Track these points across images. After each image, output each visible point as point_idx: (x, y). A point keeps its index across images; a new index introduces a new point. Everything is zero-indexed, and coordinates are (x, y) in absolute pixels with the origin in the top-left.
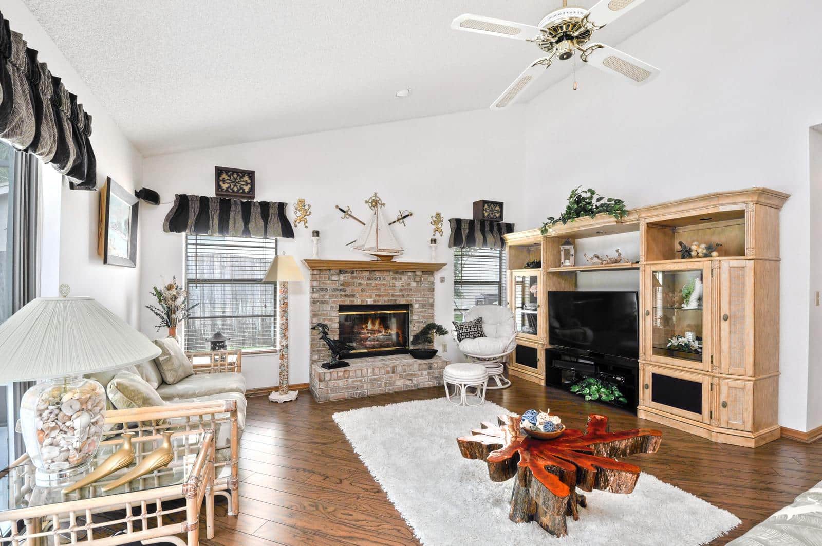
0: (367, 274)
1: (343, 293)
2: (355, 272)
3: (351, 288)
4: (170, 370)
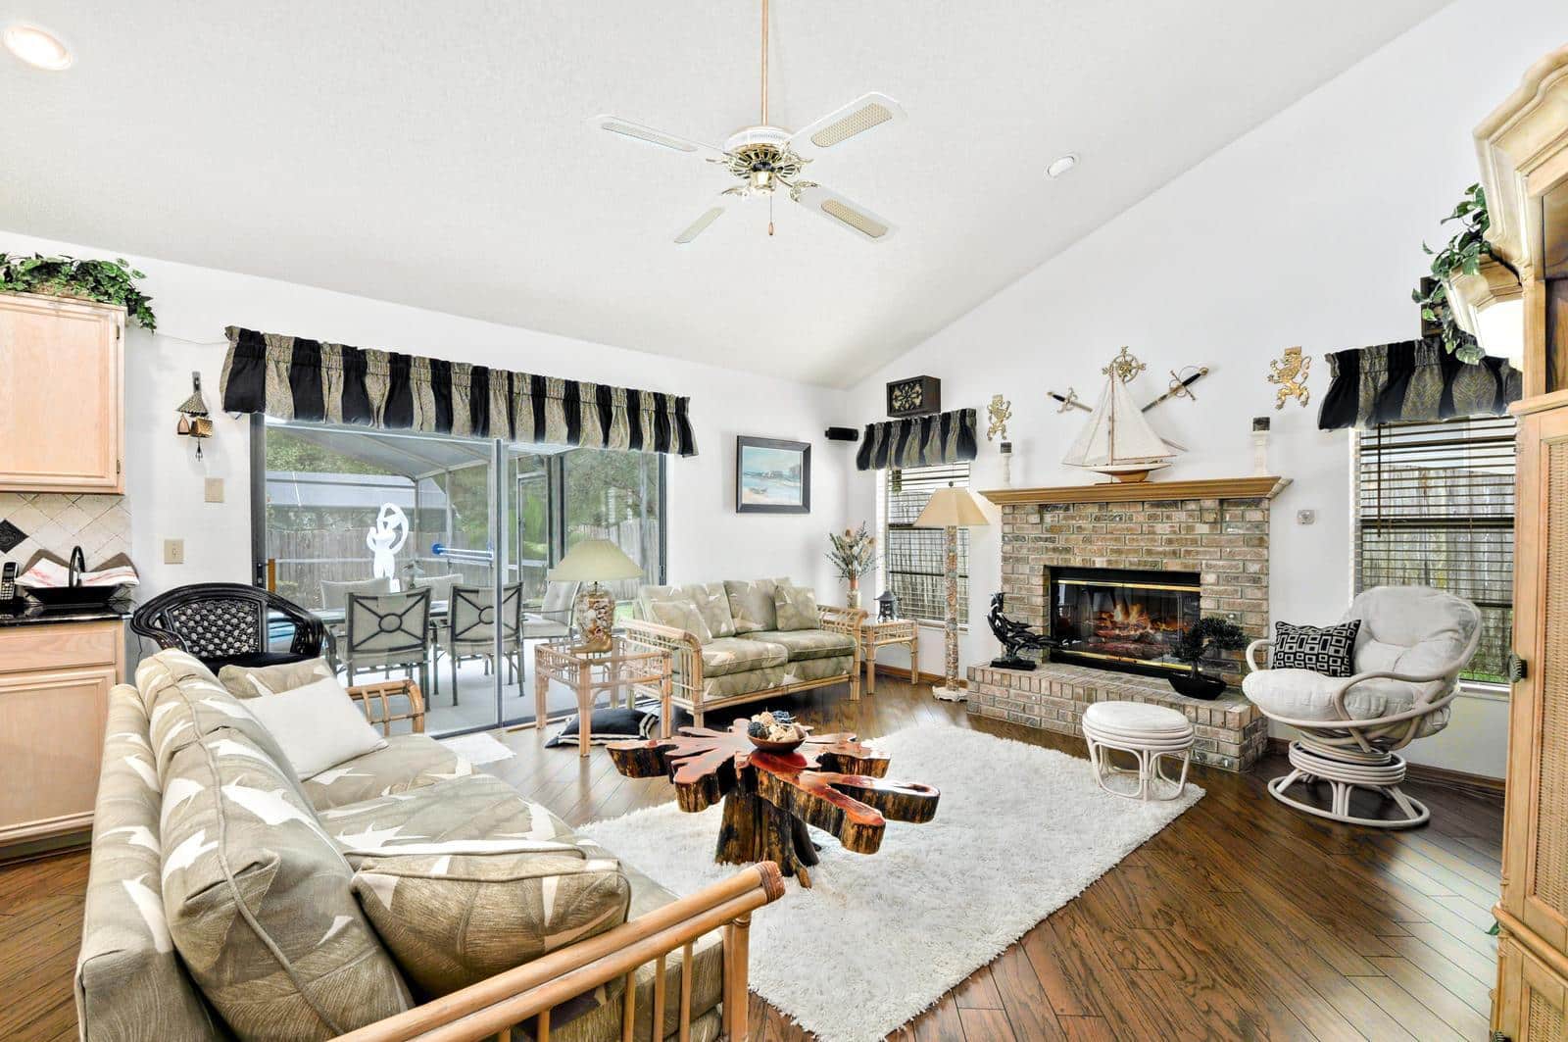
0: (1094, 510)
1: (1051, 545)
2: (1071, 508)
3: (1065, 537)
4: (782, 617)
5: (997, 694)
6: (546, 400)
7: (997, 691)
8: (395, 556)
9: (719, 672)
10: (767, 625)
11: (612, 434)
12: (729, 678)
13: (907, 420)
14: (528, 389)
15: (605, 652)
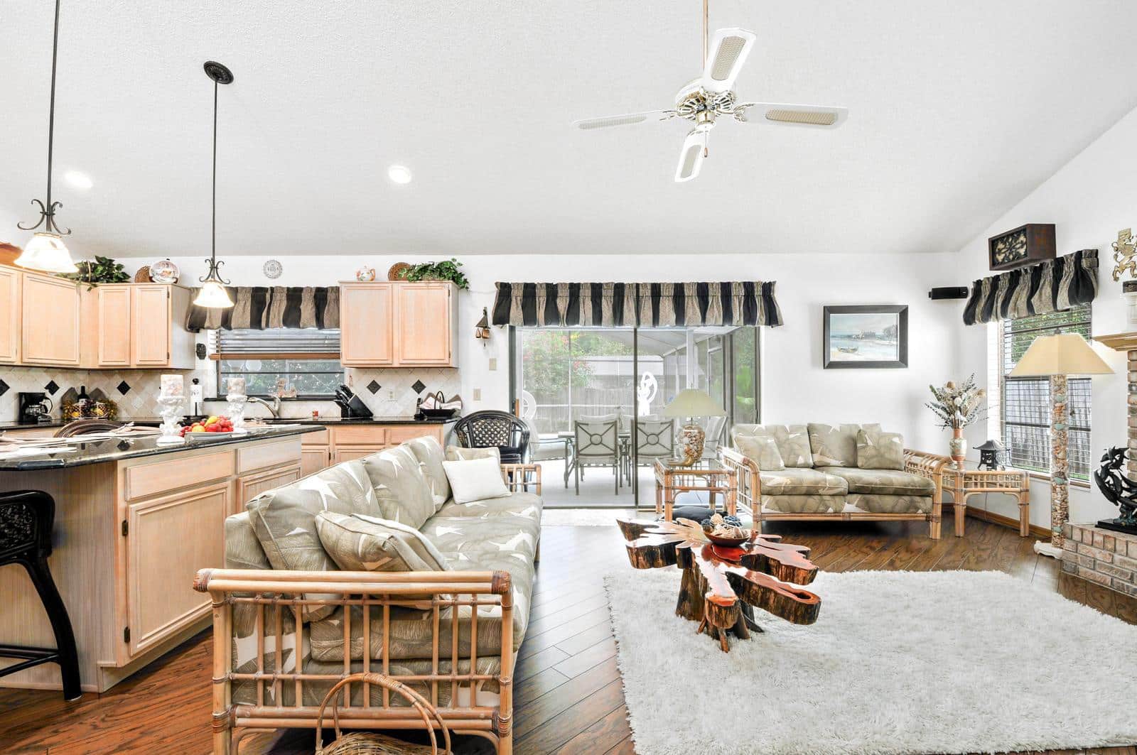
4: (861, 456)
5: (1098, 556)
6: (661, 298)
7: (1099, 555)
8: (651, 404)
9: (774, 491)
10: (847, 461)
11: (708, 315)
12: (786, 498)
13: (1016, 271)
14: (649, 293)
15: (687, 466)
